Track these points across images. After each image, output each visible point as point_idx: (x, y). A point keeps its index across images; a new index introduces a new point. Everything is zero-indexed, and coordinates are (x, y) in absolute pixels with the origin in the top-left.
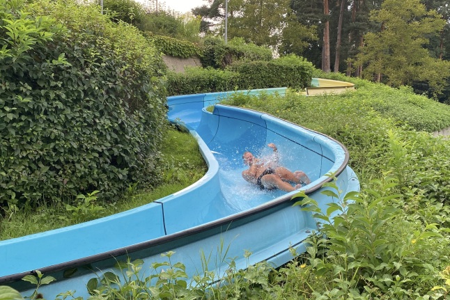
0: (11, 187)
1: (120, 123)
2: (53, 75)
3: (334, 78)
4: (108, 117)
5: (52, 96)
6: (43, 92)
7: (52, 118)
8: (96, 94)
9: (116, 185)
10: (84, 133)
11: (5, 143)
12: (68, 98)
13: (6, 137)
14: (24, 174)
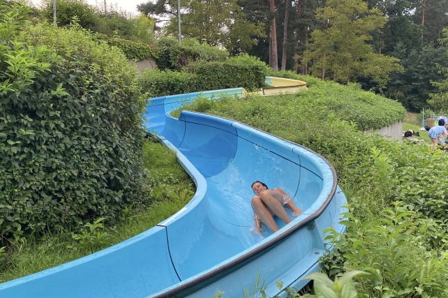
0: (16, 219)
1: (114, 147)
2: (52, 105)
3: (285, 76)
4: (103, 142)
5: (52, 126)
6: (43, 123)
7: (52, 148)
8: (91, 120)
9: (113, 208)
10: (83, 160)
11: (10, 176)
12: (66, 126)
13: (10, 170)
14: (29, 205)
